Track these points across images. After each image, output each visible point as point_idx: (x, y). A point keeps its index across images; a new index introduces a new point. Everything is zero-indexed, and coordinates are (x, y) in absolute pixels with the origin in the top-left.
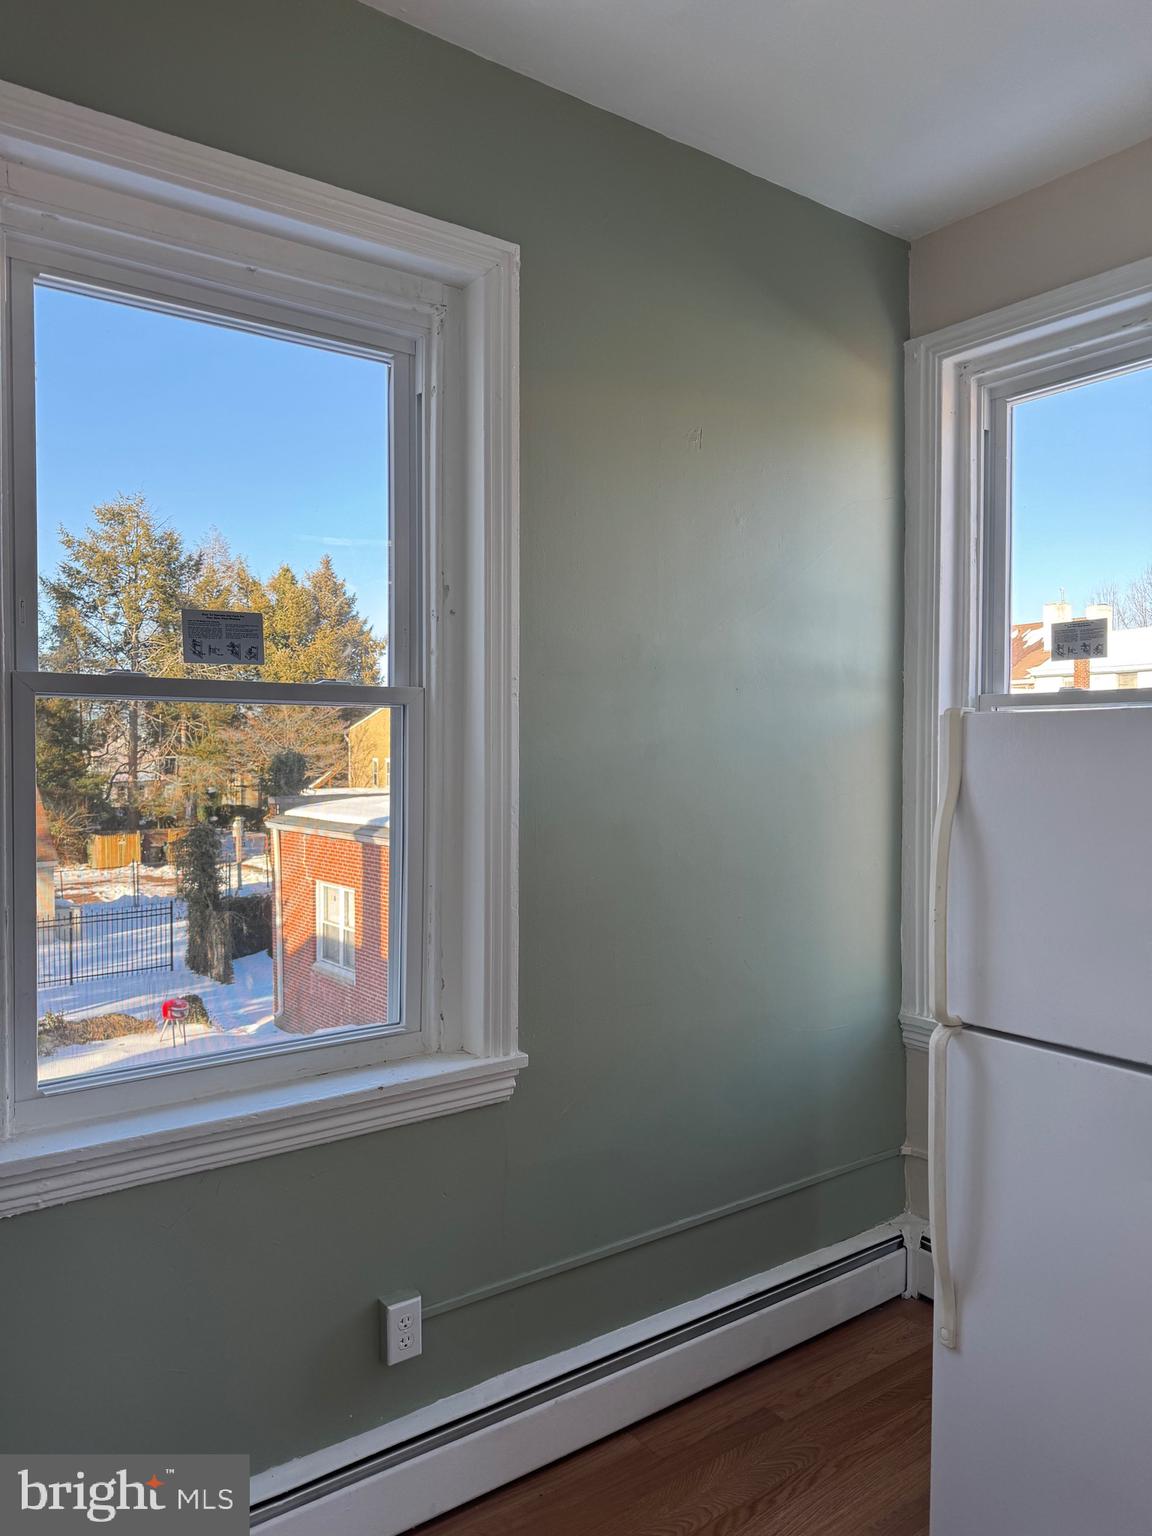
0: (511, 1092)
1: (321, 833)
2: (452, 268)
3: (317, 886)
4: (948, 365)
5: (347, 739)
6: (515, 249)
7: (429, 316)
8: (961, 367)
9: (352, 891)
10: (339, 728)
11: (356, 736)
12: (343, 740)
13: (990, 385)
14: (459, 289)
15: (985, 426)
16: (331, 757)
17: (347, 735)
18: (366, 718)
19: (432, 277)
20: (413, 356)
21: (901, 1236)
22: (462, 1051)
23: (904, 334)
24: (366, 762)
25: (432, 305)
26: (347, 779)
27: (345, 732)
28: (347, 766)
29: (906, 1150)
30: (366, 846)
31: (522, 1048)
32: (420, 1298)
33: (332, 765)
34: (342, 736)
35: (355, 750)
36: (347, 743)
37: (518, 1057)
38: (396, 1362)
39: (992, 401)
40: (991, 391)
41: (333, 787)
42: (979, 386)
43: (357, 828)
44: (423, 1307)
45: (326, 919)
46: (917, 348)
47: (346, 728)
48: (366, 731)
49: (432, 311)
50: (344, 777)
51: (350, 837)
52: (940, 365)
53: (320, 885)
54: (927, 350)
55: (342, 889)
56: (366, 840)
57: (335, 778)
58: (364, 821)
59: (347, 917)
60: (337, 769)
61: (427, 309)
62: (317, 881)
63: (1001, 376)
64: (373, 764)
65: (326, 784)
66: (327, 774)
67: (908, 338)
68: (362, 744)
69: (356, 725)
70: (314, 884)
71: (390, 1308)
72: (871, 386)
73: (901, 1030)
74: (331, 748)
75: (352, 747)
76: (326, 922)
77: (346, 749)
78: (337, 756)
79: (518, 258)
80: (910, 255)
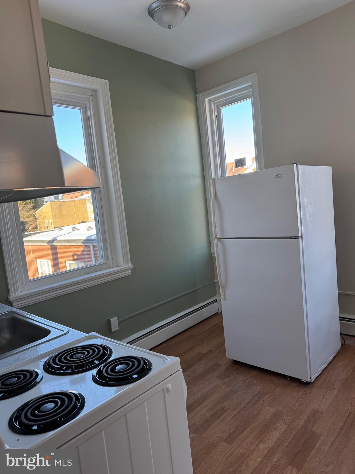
0: (130, 273)
1: (36, 244)
2: (94, 87)
3: (37, 261)
4: (207, 100)
5: (36, 215)
6: (107, 81)
7: (89, 98)
8: (210, 100)
9: (49, 261)
10: (32, 212)
11: (39, 214)
12: (34, 216)
13: (216, 104)
14: (95, 91)
15: (216, 114)
16: (31, 222)
17: (36, 214)
18: (41, 208)
19: (89, 89)
20: (86, 108)
21: (216, 300)
22: (118, 266)
23: (196, 93)
24: (43, 222)
25: (90, 96)
26: (37, 228)
27: (34, 213)
28: (37, 224)
29: (215, 281)
30: (51, 246)
31: (131, 264)
32: (117, 317)
33: (32, 224)
34: (34, 214)
35: (39, 219)
36: (36, 217)
37: (131, 266)
38: (114, 330)
39: (217, 108)
40: (217, 106)
41: (33, 231)
42: (214, 105)
43: (48, 241)
44: (118, 320)
45: (42, 270)
46: (200, 96)
47: (35, 212)
48: (42, 212)
49: (90, 97)
50: (36, 228)
51: (46, 244)
52: (205, 100)
53: (38, 261)
54: (202, 96)
55: (46, 261)
56: (52, 244)
57: (34, 228)
58: (50, 239)
59: (49, 269)
60: (34, 226)
61: (88, 97)
62: (37, 260)
63: (218, 102)
64: (46, 223)
65: (31, 231)
66: (31, 227)
67: (197, 94)
68: (41, 217)
69: (38, 211)
70: (36, 261)
71: (111, 320)
72: (190, 106)
73: (212, 255)
74: (31, 219)
75: (38, 218)
76: (42, 272)
77: (36, 218)
78: (33, 221)
79: (108, 84)
80: (195, 73)
